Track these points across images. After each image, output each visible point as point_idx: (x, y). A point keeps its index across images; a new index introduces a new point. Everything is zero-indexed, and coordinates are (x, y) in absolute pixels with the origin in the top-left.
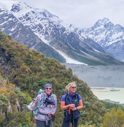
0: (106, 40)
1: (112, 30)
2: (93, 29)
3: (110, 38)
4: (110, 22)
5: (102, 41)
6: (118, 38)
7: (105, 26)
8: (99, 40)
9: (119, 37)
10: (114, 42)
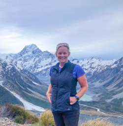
0: (35, 66)
1: (41, 57)
2: (21, 55)
3: (39, 64)
4: (38, 49)
5: (31, 67)
6: (47, 65)
7: (33, 52)
8: (28, 66)
9: (48, 63)
10: (43, 68)
